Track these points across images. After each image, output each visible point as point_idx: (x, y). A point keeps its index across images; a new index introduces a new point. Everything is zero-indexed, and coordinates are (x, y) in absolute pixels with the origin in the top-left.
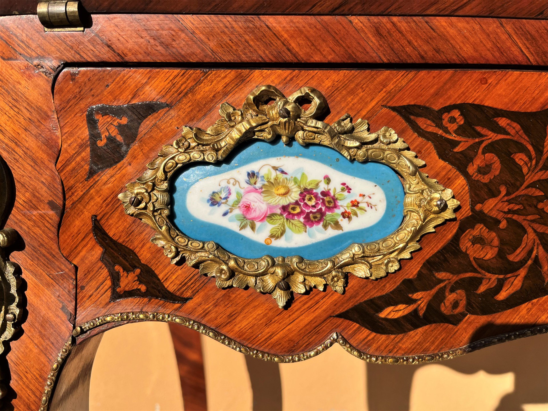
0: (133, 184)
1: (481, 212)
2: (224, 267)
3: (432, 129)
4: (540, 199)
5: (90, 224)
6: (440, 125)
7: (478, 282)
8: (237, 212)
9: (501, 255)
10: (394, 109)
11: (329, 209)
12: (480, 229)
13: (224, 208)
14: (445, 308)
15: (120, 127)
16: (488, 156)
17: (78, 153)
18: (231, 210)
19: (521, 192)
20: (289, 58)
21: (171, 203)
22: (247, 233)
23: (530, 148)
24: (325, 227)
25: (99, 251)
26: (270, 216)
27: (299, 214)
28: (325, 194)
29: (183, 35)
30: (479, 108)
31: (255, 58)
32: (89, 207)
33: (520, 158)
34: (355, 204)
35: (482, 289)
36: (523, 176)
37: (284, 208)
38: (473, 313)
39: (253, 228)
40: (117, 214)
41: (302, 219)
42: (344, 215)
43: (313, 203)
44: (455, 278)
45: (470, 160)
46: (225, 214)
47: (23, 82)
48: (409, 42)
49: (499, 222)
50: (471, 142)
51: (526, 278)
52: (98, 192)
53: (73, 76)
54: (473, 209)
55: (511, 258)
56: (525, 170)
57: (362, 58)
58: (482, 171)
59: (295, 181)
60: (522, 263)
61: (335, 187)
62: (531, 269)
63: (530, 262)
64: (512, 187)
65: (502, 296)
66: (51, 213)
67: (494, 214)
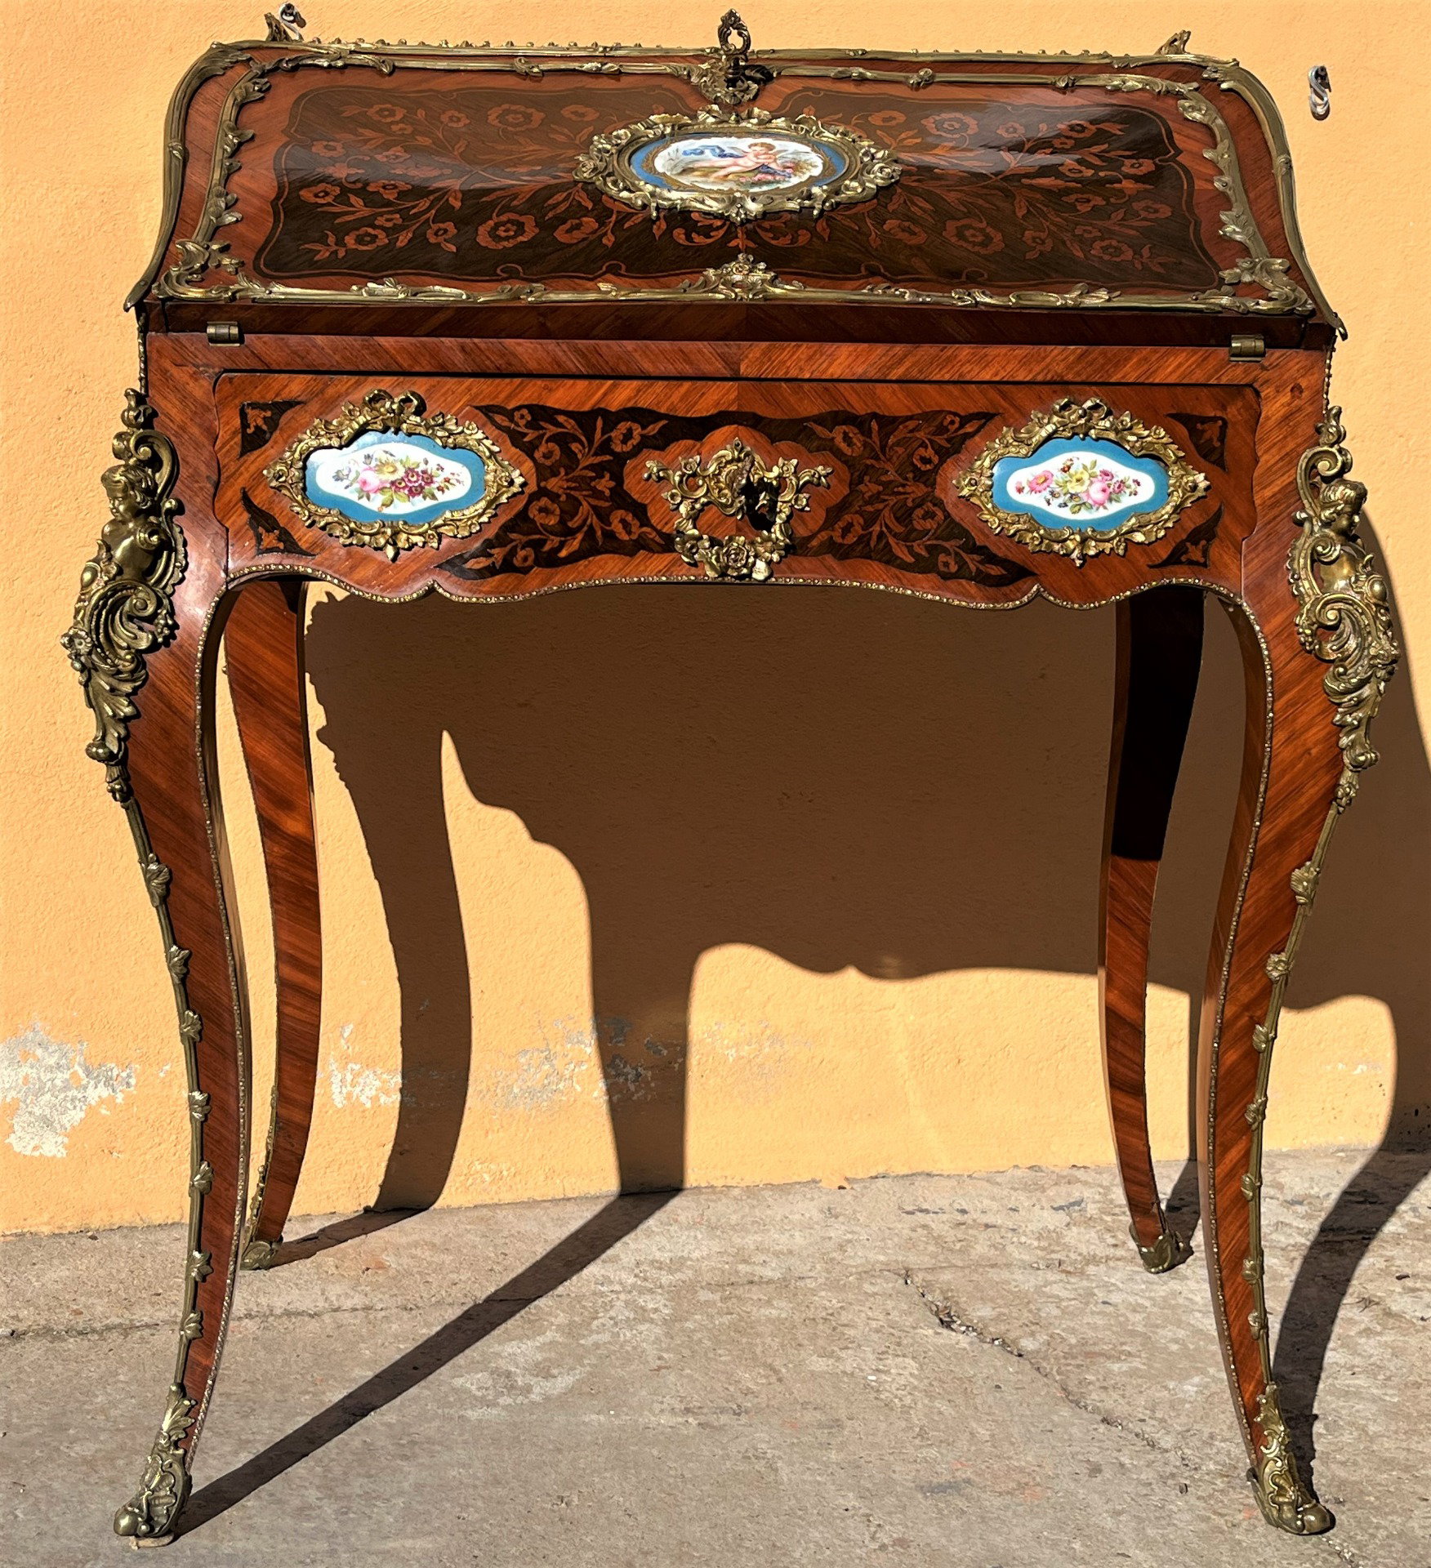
0: (275, 464)
1: (545, 488)
2: (347, 528)
3: (506, 423)
4: (592, 479)
5: (240, 495)
6: (512, 420)
7: (543, 542)
8: (356, 486)
9: (562, 522)
10: (477, 408)
11: (428, 484)
12: (544, 501)
13: (346, 483)
14: (517, 562)
15: (265, 418)
16: (550, 445)
17: (232, 439)
18: (351, 485)
19: (576, 473)
20: (395, 368)
21: (304, 477)
22: (364, 502)
23: (583, 439)
24: (424, 498)
25: (246, 516)
26: (382, 490)
27: (404, 488)
28: (424, 472)
29: (315, 350)
30: (543, 408)
31: (370, 368)
32: (239, 480)
33: (575, 447)
34: (447, 480)
35: (547, 548)
36: (578, 460)
37: (393, 483)
38: (539, 566)
39: (368, 498)
40: (261, 487)
41: (406, 492)
42: (439, 489)
43: (415, 479)
44: (525, 539)
45: (537, 447)
46: (347, 487)
47: (191, 384)
48: (488, 358)
49: (559, 496)
50: (536, 434)
51: (583, 540)
52: (246, 469)
53: (231, 380)
54: (538, 485)
55: (570, 524)
56: (580, 456)
57: (452, 369)
58: (546, 456)
59: (401, 462)
60: (579, 529)
61: (431, 468)
62: (586, 534)
63: (585, 528)
64: (569, 469)
65: (563, 553)
66: (208, 485)
67: (555, 490)
